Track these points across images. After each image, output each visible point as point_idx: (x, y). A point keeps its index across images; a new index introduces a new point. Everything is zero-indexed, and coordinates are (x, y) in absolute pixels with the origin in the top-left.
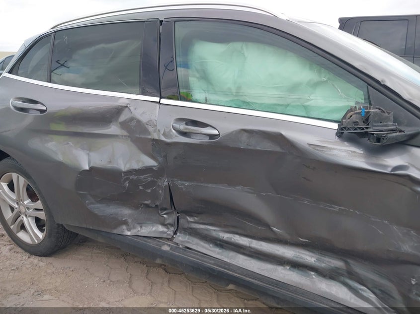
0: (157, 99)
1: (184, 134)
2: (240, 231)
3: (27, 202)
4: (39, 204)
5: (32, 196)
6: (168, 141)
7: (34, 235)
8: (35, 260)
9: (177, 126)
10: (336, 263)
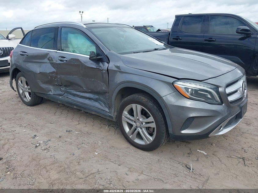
0: (56, 51)
1: (61, 61)
2: (78, 91)
3: (26, 86)
4: (29, 87)
5: (27, 84)
6: (57, 63)
7: (28, 98)
8: (29, 107)
9: (59, 58)
10: (96, 97)
